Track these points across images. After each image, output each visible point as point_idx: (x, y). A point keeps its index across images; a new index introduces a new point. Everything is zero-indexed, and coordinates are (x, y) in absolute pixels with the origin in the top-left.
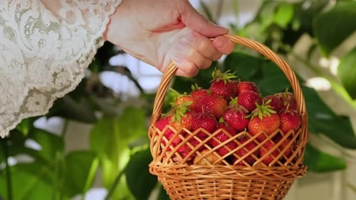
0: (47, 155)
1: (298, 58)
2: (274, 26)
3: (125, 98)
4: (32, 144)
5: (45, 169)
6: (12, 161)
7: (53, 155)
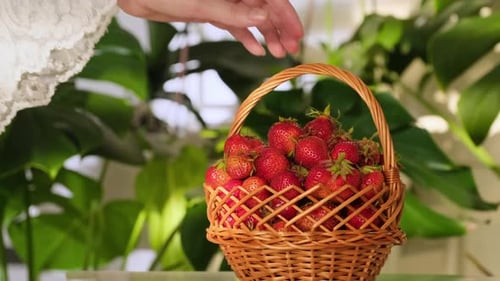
0: (79, 205)
1: (407, 90)
2: (377, 48)
3: (182, 135)
4: (61, 190)
5: (76, 223)
6: (34, 211)
7: (88, 205)
